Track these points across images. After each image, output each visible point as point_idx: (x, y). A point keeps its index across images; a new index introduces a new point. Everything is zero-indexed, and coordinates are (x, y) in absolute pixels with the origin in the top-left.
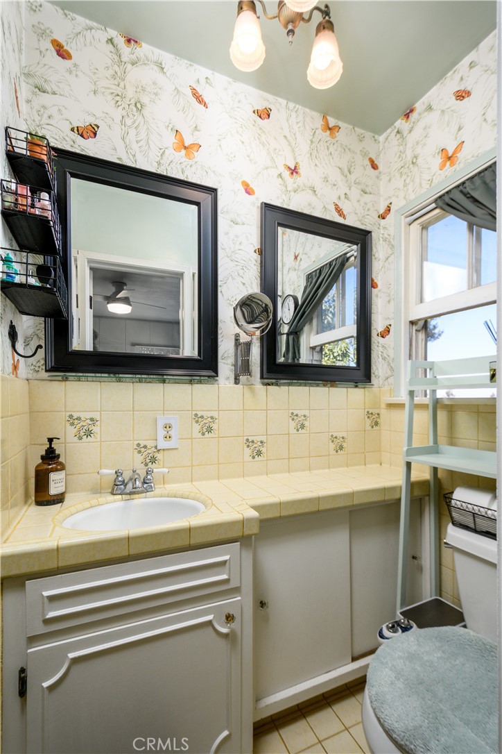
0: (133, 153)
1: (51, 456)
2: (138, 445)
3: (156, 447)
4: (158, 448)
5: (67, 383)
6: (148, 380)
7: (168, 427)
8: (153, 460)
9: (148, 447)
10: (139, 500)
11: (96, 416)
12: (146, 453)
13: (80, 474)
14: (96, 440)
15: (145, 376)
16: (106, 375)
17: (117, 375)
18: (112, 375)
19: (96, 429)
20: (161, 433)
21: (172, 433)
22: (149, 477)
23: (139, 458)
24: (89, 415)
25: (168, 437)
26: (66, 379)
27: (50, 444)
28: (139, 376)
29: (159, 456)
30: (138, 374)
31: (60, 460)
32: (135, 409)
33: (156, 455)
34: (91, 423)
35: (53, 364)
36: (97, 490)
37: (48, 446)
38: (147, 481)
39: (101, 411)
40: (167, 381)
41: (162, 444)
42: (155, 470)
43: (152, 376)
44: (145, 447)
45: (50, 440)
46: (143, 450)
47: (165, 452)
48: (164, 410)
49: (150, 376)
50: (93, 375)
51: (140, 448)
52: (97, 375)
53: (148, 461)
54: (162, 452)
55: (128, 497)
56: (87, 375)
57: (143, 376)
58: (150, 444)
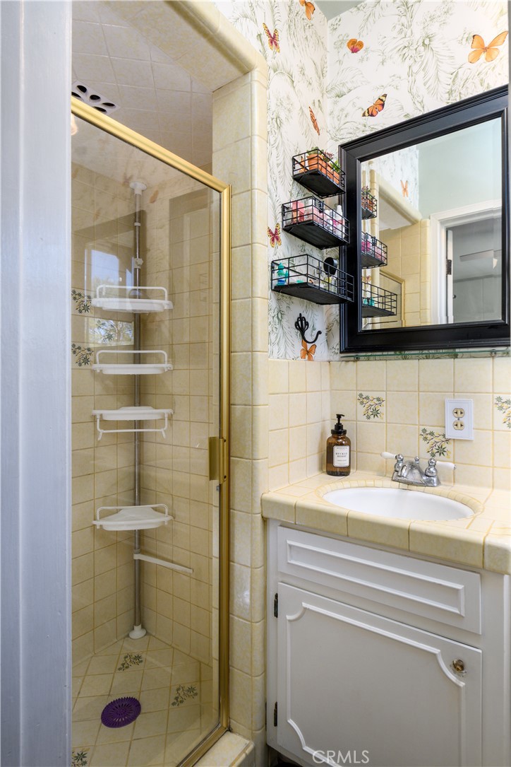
0: (420, 100)
1: (339, 431)
2: (424, 431)
3: (444, 436)
4: (447, 437)
5: (358, 362)
6: (436, 356)
7: (459, 412)
8: (441, 451)
9: (436, 435)
10: (416, 494)
11: (382, 395)
12: (433, 441)
13: (368, 453)
14: (382, 421)
15: (433, 351)
16: (393, 353)
17: (403, 353)
18: (398, 353)
19: (382, 409)
20: (450, 419)
21: (464, 420)
22: (432, 469)
23: (425, 446)
24: (376, 395)
25: (459, 425)
26: (357, 359)
27: (339, 420)
28: (426, 352)
29: (448, 447)
30: (425, 349)
31: (347, 435)
32: (421, 389)
33: (445, 445)
34: (377, 402)
35: (346, 346)
36: (382, 473)
37: (337, 422)
38: (429, 474)
39: (386, 391)
40: (460, 355)
41: (451, 433)
42: (438, 462)
43: (441, 351)
44: (432, 434)
45: (339, 417)
46: (429, 437)
47: (456, 443)
48: (454, 392)
49: (439, 351)
50: (380, 353)
51: (427, 434)
52: (385, 353)
53: (435, 451)
54: (452, 442)
55: (405, 486)
56: (375, 354)
57: (431, 351)
58: (437, 431)
